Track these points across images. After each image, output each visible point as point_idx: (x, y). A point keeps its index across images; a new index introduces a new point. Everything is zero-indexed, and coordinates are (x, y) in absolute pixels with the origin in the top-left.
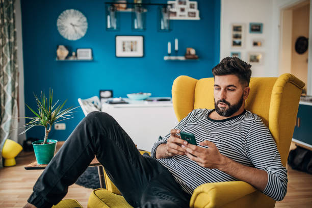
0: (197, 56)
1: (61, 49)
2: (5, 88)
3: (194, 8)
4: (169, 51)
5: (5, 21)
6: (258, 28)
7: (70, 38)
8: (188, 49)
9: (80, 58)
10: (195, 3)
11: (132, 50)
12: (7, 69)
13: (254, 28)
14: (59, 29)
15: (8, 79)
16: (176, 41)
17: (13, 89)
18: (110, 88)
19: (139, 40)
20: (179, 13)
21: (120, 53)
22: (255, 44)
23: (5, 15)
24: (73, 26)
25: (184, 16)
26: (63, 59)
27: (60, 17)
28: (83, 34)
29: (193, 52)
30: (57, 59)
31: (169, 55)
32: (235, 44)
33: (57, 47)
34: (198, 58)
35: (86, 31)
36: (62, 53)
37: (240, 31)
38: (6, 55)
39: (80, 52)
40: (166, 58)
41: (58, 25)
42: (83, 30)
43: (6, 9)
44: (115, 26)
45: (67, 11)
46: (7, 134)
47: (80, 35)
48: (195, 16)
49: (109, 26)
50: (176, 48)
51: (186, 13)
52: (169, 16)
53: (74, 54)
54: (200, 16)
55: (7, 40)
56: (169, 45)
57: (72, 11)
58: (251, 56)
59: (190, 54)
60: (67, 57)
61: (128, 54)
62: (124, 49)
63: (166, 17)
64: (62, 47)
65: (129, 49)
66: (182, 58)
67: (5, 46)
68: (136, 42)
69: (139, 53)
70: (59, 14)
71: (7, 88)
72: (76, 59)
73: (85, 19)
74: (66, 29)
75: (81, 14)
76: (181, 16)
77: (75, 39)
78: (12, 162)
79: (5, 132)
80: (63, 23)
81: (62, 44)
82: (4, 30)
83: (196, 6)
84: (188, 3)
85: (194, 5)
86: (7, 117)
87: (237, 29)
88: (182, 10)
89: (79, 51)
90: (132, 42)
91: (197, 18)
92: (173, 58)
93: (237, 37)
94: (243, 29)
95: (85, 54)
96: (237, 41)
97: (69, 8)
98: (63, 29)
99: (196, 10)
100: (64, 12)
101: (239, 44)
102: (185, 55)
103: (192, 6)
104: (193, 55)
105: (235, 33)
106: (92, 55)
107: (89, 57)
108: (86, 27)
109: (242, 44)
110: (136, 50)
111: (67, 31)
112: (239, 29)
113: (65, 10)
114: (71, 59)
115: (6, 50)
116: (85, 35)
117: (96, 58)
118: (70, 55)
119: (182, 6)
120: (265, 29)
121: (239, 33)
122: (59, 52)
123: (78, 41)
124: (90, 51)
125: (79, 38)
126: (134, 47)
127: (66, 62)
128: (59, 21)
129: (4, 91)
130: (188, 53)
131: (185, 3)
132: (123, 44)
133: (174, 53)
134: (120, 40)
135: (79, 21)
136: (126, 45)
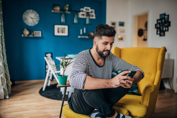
4: (81, 33)
6: (122, 24)
7: (29, 25)
8: (90, 33)
9: (35, 36)
11: (62, 32)
13: (121, 24)
14: (23, 20)
16: (85, 29)
18: (51, 52)
19: (66, 27)
21: (56, 34)
24: (32, 18)
26: (26, 36)
27: (24, 13)
28: (37, 23)
31: (81, 35)
33: (24, 30)
36: (27, 33)
39: (35, 32)
40: (79, 37)
41: (23, 17)
42: (37, 21)
45: (29, 10)
47: (35, 23)
49: (62, 21)
53: (32, 33)
54: (96, 17)
56: (81, 30)
57: (31, 10)
59: (91, 35)
60: (28, 35)
61: (61, 34)
62: (58, 32)
64: (26, 30)
65: (61, 32)
66: (87, 37)
68: (64, 29)
69: (66, 34)
72: (33, 36)
73: (38, 15)
74: (28, 20)
75: (36, 13)
77: (32, 25)
80: (26, 17)
83: (94, 12)
84: (90, 10)
87: (113, 24)
89: (34, 32)
90: (62, 28)
91: (94, 18)
92: (83, 37)
94: (116, 24)
97: (30, 9)
98: (26, 20)
99: (94, 14)
100: (27, 11)
102: (89, 35)
103: (92, 12)
104: (93, 36)
107: (40, 35)
108: (38, 19)
110: (64, 32)
111: (28, 21)
113: (27, 9)
114: (31, 36)
116: (38, 23)
117: (44, 36)
118: (30, 34)
119: (87, 11)
120: (125, 25)
121: (114, 26)
122: (24, 32)
124: (40, 32)
125: (35, 25)
126: (63, 31)
127: (28, 38)
128: (24, 15)
132: (58, 29)
133: (84, 34)
134: (56, 27)
135: (35, 16)
136: (60, 30)
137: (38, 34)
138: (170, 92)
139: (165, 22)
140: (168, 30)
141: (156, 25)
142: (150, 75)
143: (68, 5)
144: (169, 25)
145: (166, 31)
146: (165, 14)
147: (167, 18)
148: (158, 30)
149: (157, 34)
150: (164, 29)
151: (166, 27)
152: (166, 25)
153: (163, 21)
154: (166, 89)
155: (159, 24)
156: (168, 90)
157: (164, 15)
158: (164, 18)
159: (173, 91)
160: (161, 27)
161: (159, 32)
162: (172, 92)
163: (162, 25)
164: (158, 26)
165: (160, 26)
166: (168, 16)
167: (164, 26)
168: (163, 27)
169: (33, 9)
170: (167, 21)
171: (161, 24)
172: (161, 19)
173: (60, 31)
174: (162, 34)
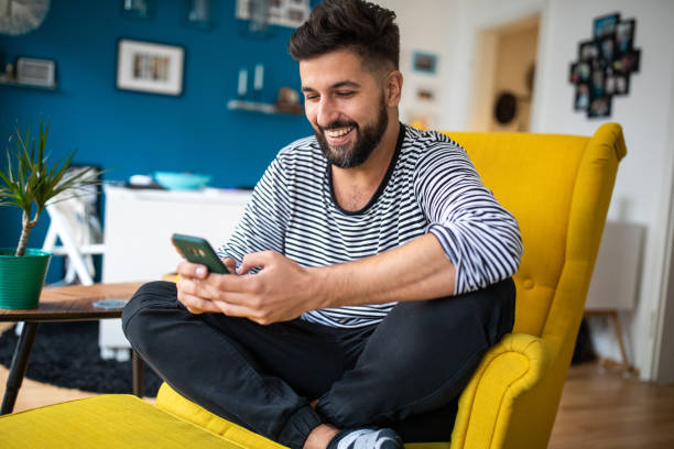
0: (301, 107)
4: (242, 87)
6: (427, 63)
8: (282, 90)
9: (25, 80)
11: (156, 77)
13: (422, 62)
18: (96, 161)
19: (174, 56)
21: (126, 80)
25: (281, 17)
28: (36, 23)
29: (293, 97)
31: (242, 98)
35: (43, 16)
39: (24, 66)
40: (233, 104)
42: (37, 14)
44: (142, 8)
47: (27, 24)
49: (128, 5)
51: (284, 11)
53: (9, 68)
61: (147, 84)
62: (137, 73)
65: (149, 73)
66: (267, 108)
68: (166, 61)
69: (172, 85)
72: (12, 81)
77: (15, 32)
88: (276, 3)
89: (21, 63)
90: (156, 58)
92: (250, 106)
99: (304, 8)
102: (275, 101)
104: (294, 104)
106: (57, 77)
107: (49, 81)
108: (45, 7)
110: (165, 78)
116: (43, 26)
117: (67, 84)
120: (442, 67)
124: (51, 67)
125: (25, 30)
126: (161, 71)
130: (281, 98)
132: (137, 59)
133: (253, 94)
134: (128, 50)
136: (143, 64)
137: (39, 73)
138: (619, 374)
139: (617, 55)
140: (627, 91)
141: (573, 67)
142: (527, 284)
144: (635, 67)
145: (617, 92)
146: (617, 18)
147: (625, 33)
148: (584, 89)
149: (577, 107)
150: (610, 84)
151: (617, 73)
152: (618, 65)
153: (608, 47)
154: (602, 362)
155: (589, 61)
156: (610, 364)
157: (613, 21)
158: (613, 36)
159: (632, 370)
160: (598, 77)
161: (584, 101)
162: (627, 375)
163: (600, 66)
164: (584, 70)
165: (592, 70)
166: (633, 23)
167: (609, 71)
168: (605, 77)
170: (623, 46)
171: (595, 64)
172: (597, 42)
173: (143, 72)
174: (599, 106)
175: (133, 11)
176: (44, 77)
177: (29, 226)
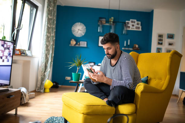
0: (139, 49)
1: (73, 41)
2: (48, 56)
3: (139, 25)
4: (125, 45)
5: (52, 26)
6: (171, 36)
7: (77, 36)
8: (135, 45)
9: (81, 46)
10: (140, 22)
12: (50, 47)
14: (72, 31)
15: (50, 52)
16: (129, 41)
17: (52, 57)
18: (94, 62)
20: (131, 27)
21: (100, 45)
22: (170, 44)
23: (52, 24)
25: (134, 28)
26: (73, 45)
27: (73, 26)
28: (83, 34)
29: (137, 46)
30: (70, 45)
31: (125, 47)
32: (159, 44)
33: (71, 40)
34: (140, 49)
35: (85, 33)
36: (73, 42)
37: (162, 37)
38: (50, 41)
39: (81, 43)
40: (123, 48)
41: (72, 29)
42: (83, 33)
43: (52, 21)
44: (101, 31)
45: (77, 23)
46: (47, 77)
47: (82, 35)
48: (139, 29)
49: (99, 31)
50: (129, 44)
51: (135, 27)
52: (127, 28)
53: (78, 43)
54: (142, 29)
55: (52, 35)
56: (125, 42)
57: (79, 23)
58: (167, 50)
59: (135, 47)
60: (75, 45)
63: (125, 29)
64: (73, 40)
67: (50, 37)
70: (73, 25)
71: (49, 56)
72: (79, 46)
73: (85, 27)
74: (76, 32)
75: (83, 25)
76: (132, 28)
77: (79, 36)
78: (48, 90)
79: (46, 76)
80: (74, 29)
81: (73, 38)
82: (51, 30)
83: (140, 24)
84: (136, 22)
85: (139, 23)
86: (48, 69)
87: (160, 36)
88: (133, 25)
89: (81, 42)
91: (140, 30)
92: (127, 49)
93: (160, 40)
94: (164, 36)
95: (83, 44)
96: (161, 42)
97: (78, 22)
98: (74, 31)
99: (140, 26)
100: (76, 24)
101: (161, 44)
102: (133, 48)
103: (138, 24)
104: (137, 48)
105: (159, 38)
106: (87, 45)
107: (85, 46)
108: (85, 31)
109: (163, 44)
112: (162, 36)
113: (76, 22)
114: (77, 46)
115: (51, 39)
116: (85, 35)
117: (89, 46)
118: (76, 44)
119: (133, 24)
121: (161, 38)
122: (71, 42)
123: (81, 37)
124: (86, 42)
125: (81, 36)
127: (74, 47)
128: (73, 27)
129: (48, 58)
130: (134, 46)
131: (134, 22)
133: (127, 46)
134: (101, 38)
135: (82, 28)
142: (161, 80)
143: (112, 18)
169: (81, 22)
175: (100, 32)
176: (85, 45)
177: (78, 69)
